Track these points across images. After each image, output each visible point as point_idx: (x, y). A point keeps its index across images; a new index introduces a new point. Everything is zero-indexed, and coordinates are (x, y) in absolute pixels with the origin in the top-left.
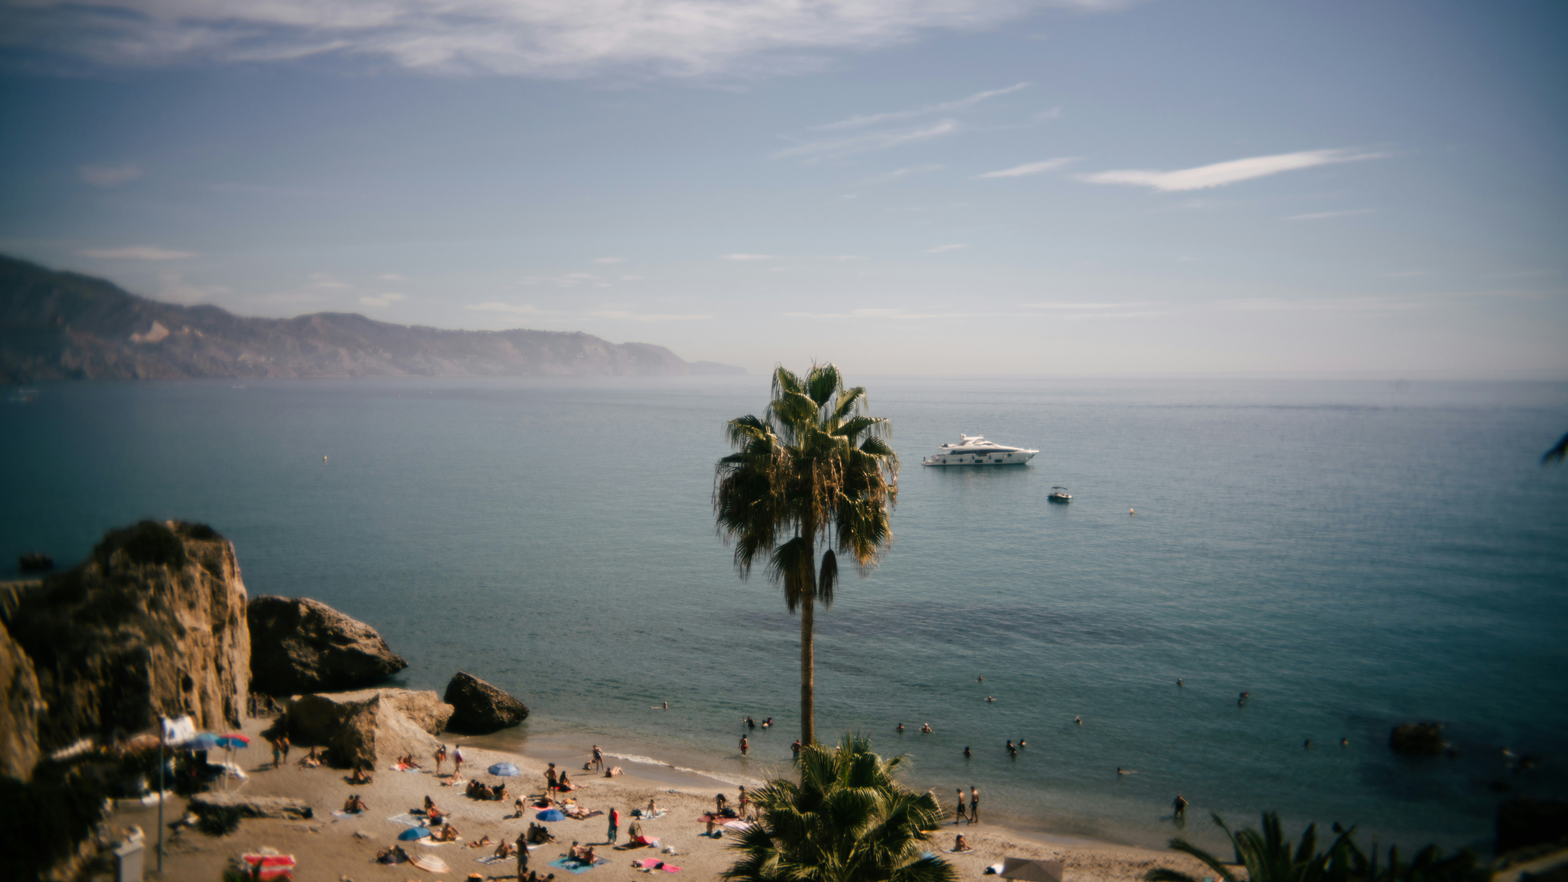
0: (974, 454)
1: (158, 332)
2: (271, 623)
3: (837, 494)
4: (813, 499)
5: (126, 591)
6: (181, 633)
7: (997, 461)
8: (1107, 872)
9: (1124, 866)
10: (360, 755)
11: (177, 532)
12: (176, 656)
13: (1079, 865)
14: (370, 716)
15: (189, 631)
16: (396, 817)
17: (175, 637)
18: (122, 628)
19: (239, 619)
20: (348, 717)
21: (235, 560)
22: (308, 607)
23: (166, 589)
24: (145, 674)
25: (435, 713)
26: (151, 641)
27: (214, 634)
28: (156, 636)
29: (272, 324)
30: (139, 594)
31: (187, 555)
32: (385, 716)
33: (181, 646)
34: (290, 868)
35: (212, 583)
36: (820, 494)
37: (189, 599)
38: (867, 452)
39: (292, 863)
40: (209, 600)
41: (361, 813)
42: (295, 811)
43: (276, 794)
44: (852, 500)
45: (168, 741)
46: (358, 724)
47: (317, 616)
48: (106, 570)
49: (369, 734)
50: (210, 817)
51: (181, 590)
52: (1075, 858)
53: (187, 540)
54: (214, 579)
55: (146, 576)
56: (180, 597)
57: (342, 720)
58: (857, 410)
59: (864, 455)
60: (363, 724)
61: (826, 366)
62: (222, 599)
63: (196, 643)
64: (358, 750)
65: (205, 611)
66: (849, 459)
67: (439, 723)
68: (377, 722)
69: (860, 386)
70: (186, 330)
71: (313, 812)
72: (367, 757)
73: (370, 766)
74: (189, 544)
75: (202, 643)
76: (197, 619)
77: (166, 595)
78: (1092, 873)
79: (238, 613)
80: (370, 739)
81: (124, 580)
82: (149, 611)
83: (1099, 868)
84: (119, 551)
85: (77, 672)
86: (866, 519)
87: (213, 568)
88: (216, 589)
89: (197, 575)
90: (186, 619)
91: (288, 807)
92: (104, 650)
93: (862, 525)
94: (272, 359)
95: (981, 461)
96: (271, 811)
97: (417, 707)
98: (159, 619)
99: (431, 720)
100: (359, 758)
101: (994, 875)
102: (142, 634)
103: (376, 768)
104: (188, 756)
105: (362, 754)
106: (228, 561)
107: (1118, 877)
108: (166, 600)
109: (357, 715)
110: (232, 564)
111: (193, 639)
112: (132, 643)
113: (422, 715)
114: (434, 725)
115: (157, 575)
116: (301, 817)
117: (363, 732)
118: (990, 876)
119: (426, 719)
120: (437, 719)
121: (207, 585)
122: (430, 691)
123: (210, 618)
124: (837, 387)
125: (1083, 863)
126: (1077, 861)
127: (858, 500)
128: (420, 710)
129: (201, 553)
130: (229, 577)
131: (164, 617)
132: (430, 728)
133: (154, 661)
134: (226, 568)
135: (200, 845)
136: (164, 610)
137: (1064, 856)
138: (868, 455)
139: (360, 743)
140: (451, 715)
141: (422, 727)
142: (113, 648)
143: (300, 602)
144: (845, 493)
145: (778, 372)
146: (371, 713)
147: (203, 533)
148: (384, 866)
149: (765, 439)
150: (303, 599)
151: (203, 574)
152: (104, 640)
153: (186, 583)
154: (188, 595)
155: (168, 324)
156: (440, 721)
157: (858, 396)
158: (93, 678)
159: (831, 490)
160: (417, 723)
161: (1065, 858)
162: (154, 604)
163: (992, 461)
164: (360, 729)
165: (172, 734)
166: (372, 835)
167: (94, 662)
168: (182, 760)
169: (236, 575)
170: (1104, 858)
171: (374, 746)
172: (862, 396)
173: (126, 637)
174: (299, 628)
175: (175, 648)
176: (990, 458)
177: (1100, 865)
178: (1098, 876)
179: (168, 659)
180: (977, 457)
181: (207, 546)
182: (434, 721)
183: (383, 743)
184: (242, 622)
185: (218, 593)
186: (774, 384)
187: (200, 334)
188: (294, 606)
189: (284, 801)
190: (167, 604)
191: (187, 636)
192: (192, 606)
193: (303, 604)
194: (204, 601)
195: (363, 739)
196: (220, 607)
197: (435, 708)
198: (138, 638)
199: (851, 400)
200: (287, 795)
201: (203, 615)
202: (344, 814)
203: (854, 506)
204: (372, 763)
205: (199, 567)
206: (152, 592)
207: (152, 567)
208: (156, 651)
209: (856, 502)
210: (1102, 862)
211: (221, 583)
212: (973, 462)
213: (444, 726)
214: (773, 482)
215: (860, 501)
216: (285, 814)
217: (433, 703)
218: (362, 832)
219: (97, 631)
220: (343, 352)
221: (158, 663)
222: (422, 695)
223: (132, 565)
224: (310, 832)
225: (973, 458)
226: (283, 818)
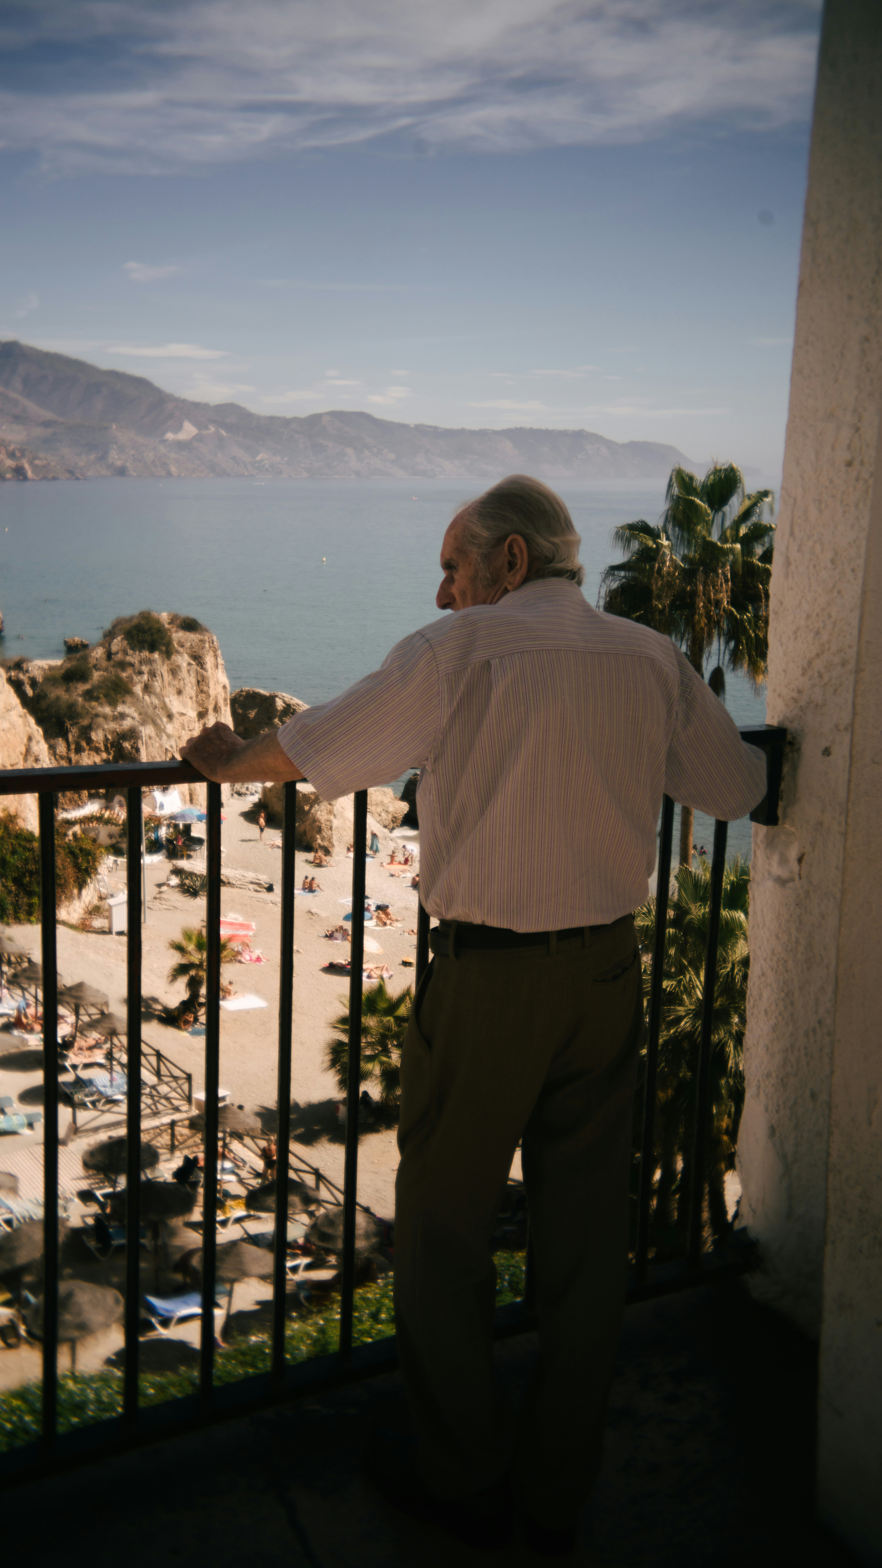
1: (189, 431)
2: (252, 714)
3: (724, 607)
4: (696, 612)
5: (124, 675)
6: (170, 716)
10: (319, 841)
11: (169, 623)
12: (164, 737)
14: (329, 807)
15: (177, 716)
16: (346, 900)
17: (165, 720)
18: (120, 708)
19: (223, 708)
20: (311, 807)
21: (219, 652)
22: (284, 702)
23: (157, 675)
24: (138, 750)
25: (391, 809)
26: (144, 723)
27: (199, 720)
28: (147, 718)
29: (287, 422)
30: (136, 678)
31: (176, 645)
32: (343, 808)
33: (170, 728)
34: (251, 933)
35: (197, 672)
36: (705, 607)
37: (178, 687)
38: (762, 562)
39: (253, 930)
40: (195, 688)
41: (316, 893)
42: (259, 884)
43: (246, 868)
44: (740, 614)
45: (158, 813)
46: (319, 813)
47: (292, 711)
48: (109, 655)
49: (328, 823)
50: (187, 882)
51: (170, 677)
53: (176, 632)
54: (199, 669)
55: (141, 662)
56: (169, 684)
57: (307, 808)
58: (760, 515)
59: (758, 565)
60: (323, 814)
61: (726, 467)
62: (205, 688)
63: (183, 727)
64: (318, 836)
65: (191, 698)
66: (740, 570)
67: (394, 820)
68: (335, 813)
69: (768, 489)
70: (212, 429)
71: (274, 887)
72: (326, 844)
73: (327, 852)
74: (178, 636)
75: (188, 727)
76: (185, 705)
77: (157, 681)
79: (221, 703)
80: (329, 827)
81: (123, 665)
82: (143, 695)
84: (119, 638)
85: (84, 744)
86: (756, 635)
87: (198, 658)
88: (200, 679)
89: (184, 665)
90: (175, 704)
91: (253, 881)
92: (106, 727)
93: (751, 641)
94: (286, 459)
96: (239, 882)
97: (374, 803)
98: (152, 703)
99: (387, 816)
100: (319, 844)
102: (136, 715)
103: (333, 855)
104: (176, 826)
105: (322, 841)
106: (211, 653)
108: (157, 685)
109: (318, 805)
110: (216, 656)
111: (180, 723)
112: (127, 723)
113: (379, 810)
114: (390, 820)
115: (150, 662)
116: (265, 890)
117: (323, 821)
119: (383, 814)
120: (393, 815)
121: (193, 674)
122: (386, 789)
123: (195, 705)
124: (740, 490)
127: (748, 614)
128: (377, 805)
129: (188, 645)
130: (214, 669)
131: (156, 702)
132: (386, 823)
133: (146, 740)
134: (209, 660)
135: (178, 904)
136: (155, 694)
138: (763, 565)
139: (319, 830)
140: (406, 812)
141: (378, 822)
142: (112, 725)
143: (277, 696)
144: (733, 605)
145: (675, 473)
146: (330, 804)
147: (190, 625)
148: (330, 942)
149: (654, 546)
150: (279, 693)
151: (189, 664)
152: (105, 717)
153: (174, 671)
154: (176, 682)
155: (196, 424)
156: (395, 817)
157: (762, 500)
158: (97, 750)
159: (718, 603)
160: (374, 818)
162: (147, 688)
164: (320, 817)
165: (162, 806)
166: (323, 914)
167: (97, 736)
168: (171, 830)
169: (220, 667)
171: (332, 834)
172: (767, 500)
173: (123, 716)
174: (276, 720)
175: (164, 730)
179: (157, 739)
181: (192, 638)
182: (390, 817)
183: (341, 832)
184: (226, 711)
185: (201, 682)
186: (670, 486)
187: (223, 433)
188: (271, 699)
189: (251, 875)
190: (158, 690)
191: (175, 720)
192: (179, 692)
193: (280, 698)
194: (190, 690)
195: (322, 828)
196: (204, 695)
197: (391, 805)
198: (133, 718)
199: (755, 504)
200: (256, 870)
201: (189, 701)
202: (302, 892)
203: (742, 620)
204: (330, 849)
205: (186, 657)
206: (145, 677)
207: (145, 654)
208: (147, 731)
209: (745, 617)
211: (205, 673)
213: (399, 822)
214: (655, 592)
215: (749, 615)
216: (251, 886)
217: (389, 800)
218: (314, 910)
219: (100, 709)
220: (350, 451)
221: (149, 742)
222: (379, 791)
223: (130, 652)
224: (271, 905)
226: (249, 890)
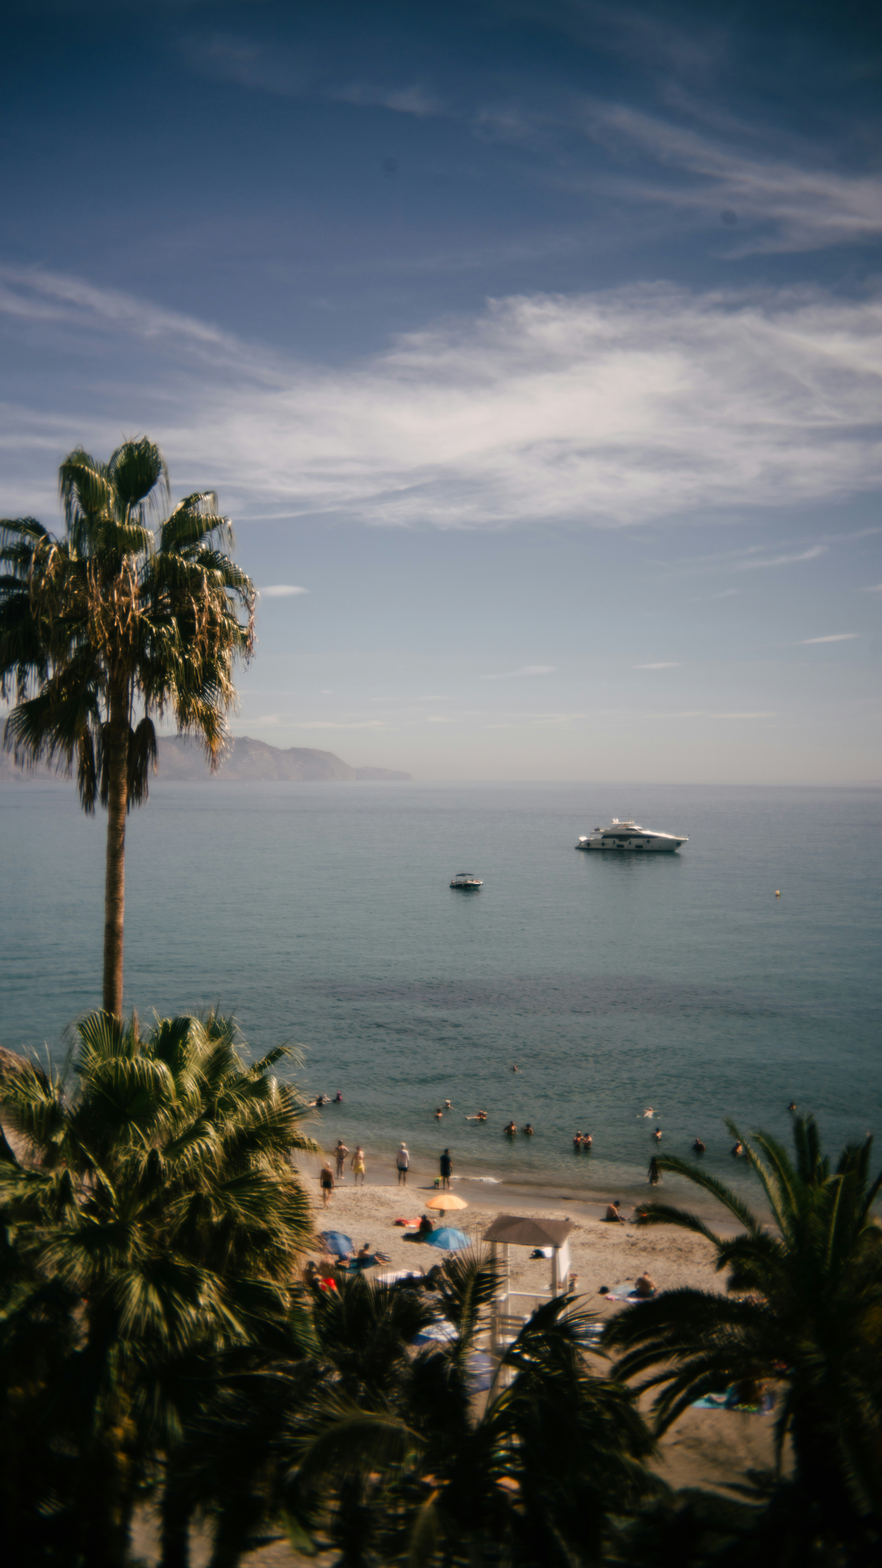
0: (615, 839)
7: (637, 846)
8: (686, 1257)
9: (709, 1251)
13: (654, 1249)
52: (651, 1242)
78: (668, 1258)
83: (679, 1253)
95: (622, 846)
101: (542, 1260)
107: (699, 1263)
118: (537, 1260)
125: (659, 1247)
126: (652, 1245)
137: (638, 1239)
161: (638, 1241)
163: (632, 847)
170: (686, 1241)
176: (630, 843)
177: (680, 1250)
178: (674, 1261)
180: (617, 842)
210: (683, 1246)
212: (615, 847)
225: (614, 842)
